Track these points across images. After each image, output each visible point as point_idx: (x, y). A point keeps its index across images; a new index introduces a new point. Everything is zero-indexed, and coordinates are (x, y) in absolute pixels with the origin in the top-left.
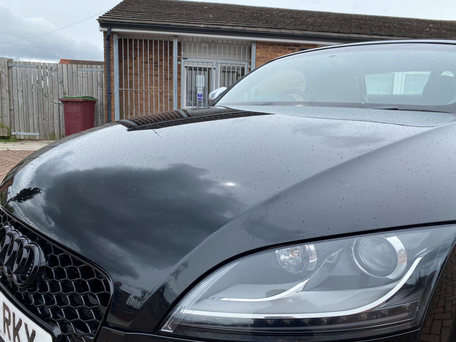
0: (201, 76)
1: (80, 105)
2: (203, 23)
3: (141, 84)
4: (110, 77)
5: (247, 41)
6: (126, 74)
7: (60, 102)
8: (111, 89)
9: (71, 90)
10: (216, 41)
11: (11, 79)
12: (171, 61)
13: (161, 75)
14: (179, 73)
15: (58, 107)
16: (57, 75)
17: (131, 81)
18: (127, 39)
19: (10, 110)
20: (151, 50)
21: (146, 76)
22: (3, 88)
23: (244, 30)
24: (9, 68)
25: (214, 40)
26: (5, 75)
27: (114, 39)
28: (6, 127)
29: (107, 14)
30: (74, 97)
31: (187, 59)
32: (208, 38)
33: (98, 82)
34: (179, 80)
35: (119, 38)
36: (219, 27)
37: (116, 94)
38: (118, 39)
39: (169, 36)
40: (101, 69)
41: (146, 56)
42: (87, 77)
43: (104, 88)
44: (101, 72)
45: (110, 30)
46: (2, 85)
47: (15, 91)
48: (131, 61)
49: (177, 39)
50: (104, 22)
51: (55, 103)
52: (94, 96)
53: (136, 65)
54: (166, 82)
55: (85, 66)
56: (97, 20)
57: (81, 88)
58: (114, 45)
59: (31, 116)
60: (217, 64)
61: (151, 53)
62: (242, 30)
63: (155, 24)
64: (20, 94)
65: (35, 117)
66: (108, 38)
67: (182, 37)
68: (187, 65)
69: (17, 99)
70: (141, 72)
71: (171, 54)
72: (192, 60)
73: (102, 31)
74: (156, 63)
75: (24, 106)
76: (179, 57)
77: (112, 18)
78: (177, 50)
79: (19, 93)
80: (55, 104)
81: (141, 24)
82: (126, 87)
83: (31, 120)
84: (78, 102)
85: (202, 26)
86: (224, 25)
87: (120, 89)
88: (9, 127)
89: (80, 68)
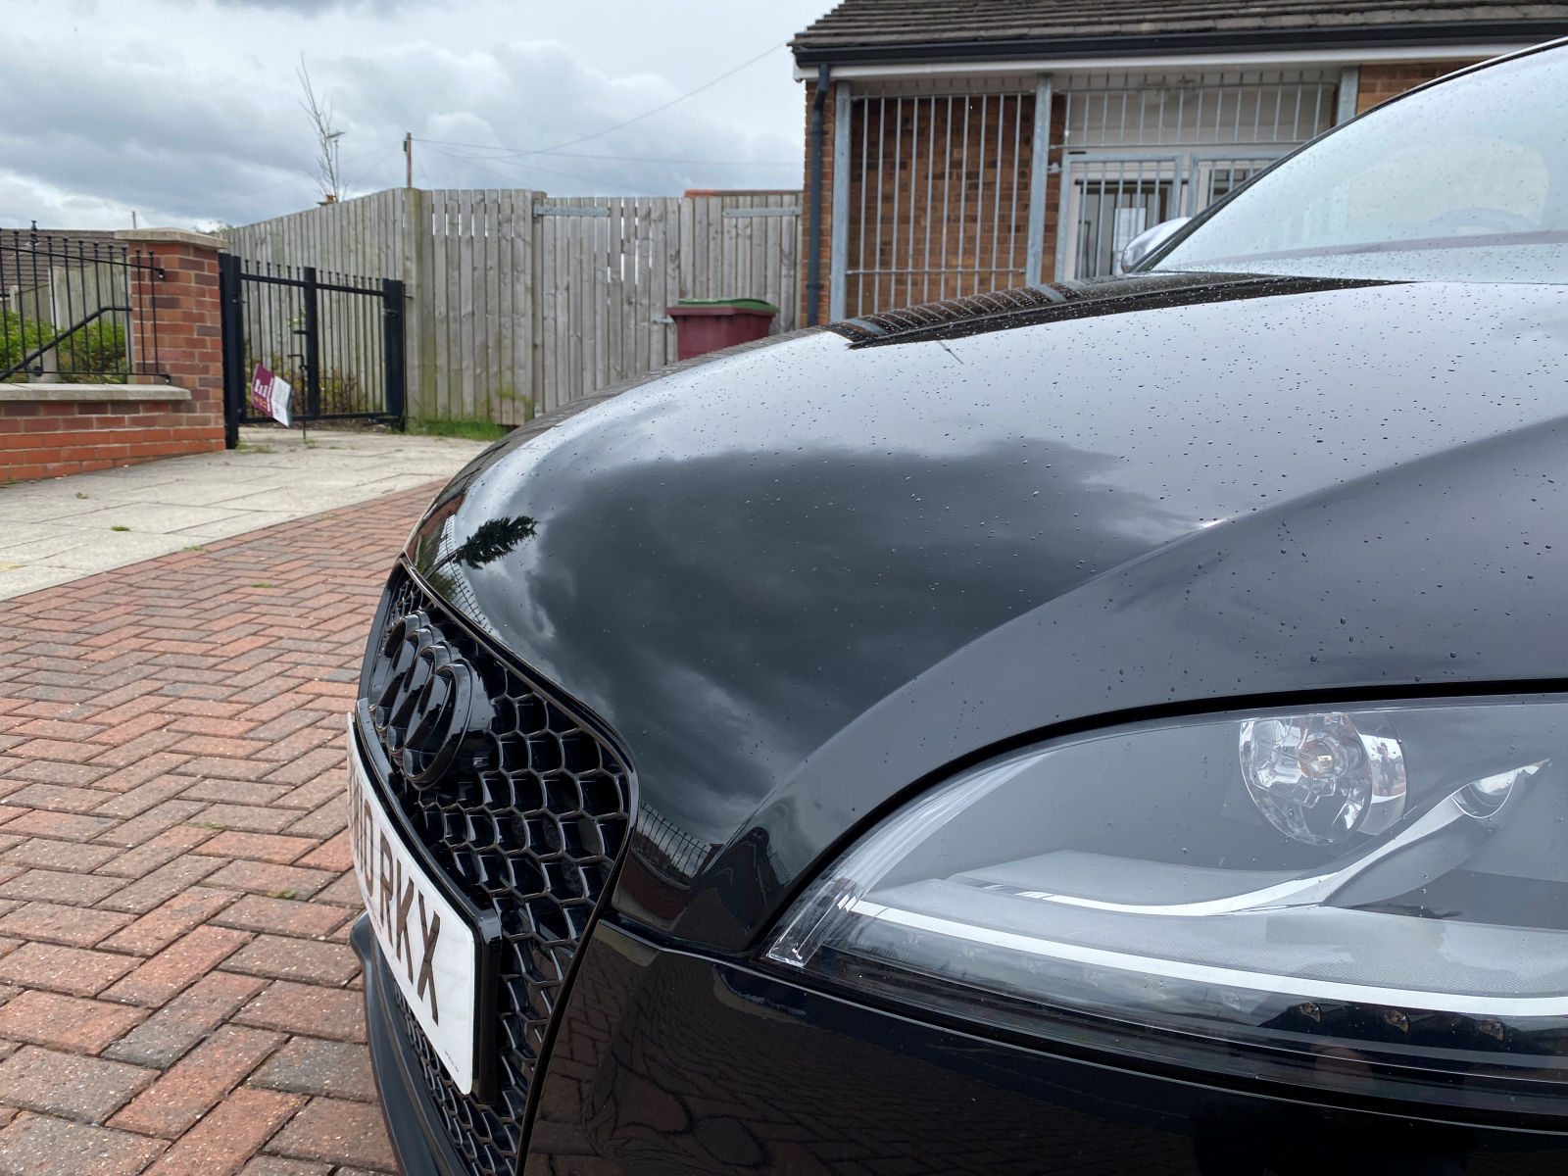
0: (1134, 210)
1: (724, 325)
2: (1148, 17)
3: (919, 252)
4: (821, 233)
5: (1322, 69)
6: (871, 219)
7: (670, 320)
8: (822, 271)
9: (701, 282)
10: (1199, 78)
11: (539, 253)
12: (1026, 164)
13: (988, 217)
14: (1052, 207)
15: (662, 335)
16: (665, 233)
17: (887, 244)
18: (878, 102)
19: (535, 346)
20: (957, 131)
21: (937, 222)
22: (518, 280)
23: (1310, 26)
24: (536, 218)
25: (1188, 78)
26: (524, 240)
27: (838, 104)
28: (523, 398)
29: (823, 24)
30: (710, 300)
31: (1083, 153)
32: (1165, 72)
33: (781, 250)
34: (1051, 228)
35: (855, 98)
36: (1209, 24)
37: (837, 288)
38: (852, 102)
39: (1020, 77)
40: (793, 208)
41: (940, 153)
42: (751, 237)
43: (799, 268)
44: (794, 218)
45: (825, 75)
46: (515, 273)
47: (549, 289)
48: (889, 176)
49: (1049, 86)
50: (809, 52)
51: (655, 322)
52: (769, 298)
53: (905, 187)
54: (1003, 241)
55: (745, 201)
56: (788, 45)
57: (730, 274)
58: (837, 123)
59: (588, 364)
60: (1195, 162)
61: (957, 143)
62: (1303, 27)
63: (975, 39)
64: (561, 298)
65: (600, 366)
66: (819, 103)
67: (1070, 75)
68: (1080, 176)
69: (552, 315)
70: (921, 209)
71: (1027, 141)
72: (1101, 155)
73: (801, 80)
74: (972, 175)
75: (571, 332)
76: (1053, 147)
77: (836, 35)
78: (1047, 124)
79: (558, 294)
80: (655, 328)
81: (928, 42)
82: (870, 264)
83: (588, 376)
84: (718, 317)
85: (1145, 27)
86: (1231, 16)
87: (850, 272)
88: (529, 396)
89: (731, 207)
